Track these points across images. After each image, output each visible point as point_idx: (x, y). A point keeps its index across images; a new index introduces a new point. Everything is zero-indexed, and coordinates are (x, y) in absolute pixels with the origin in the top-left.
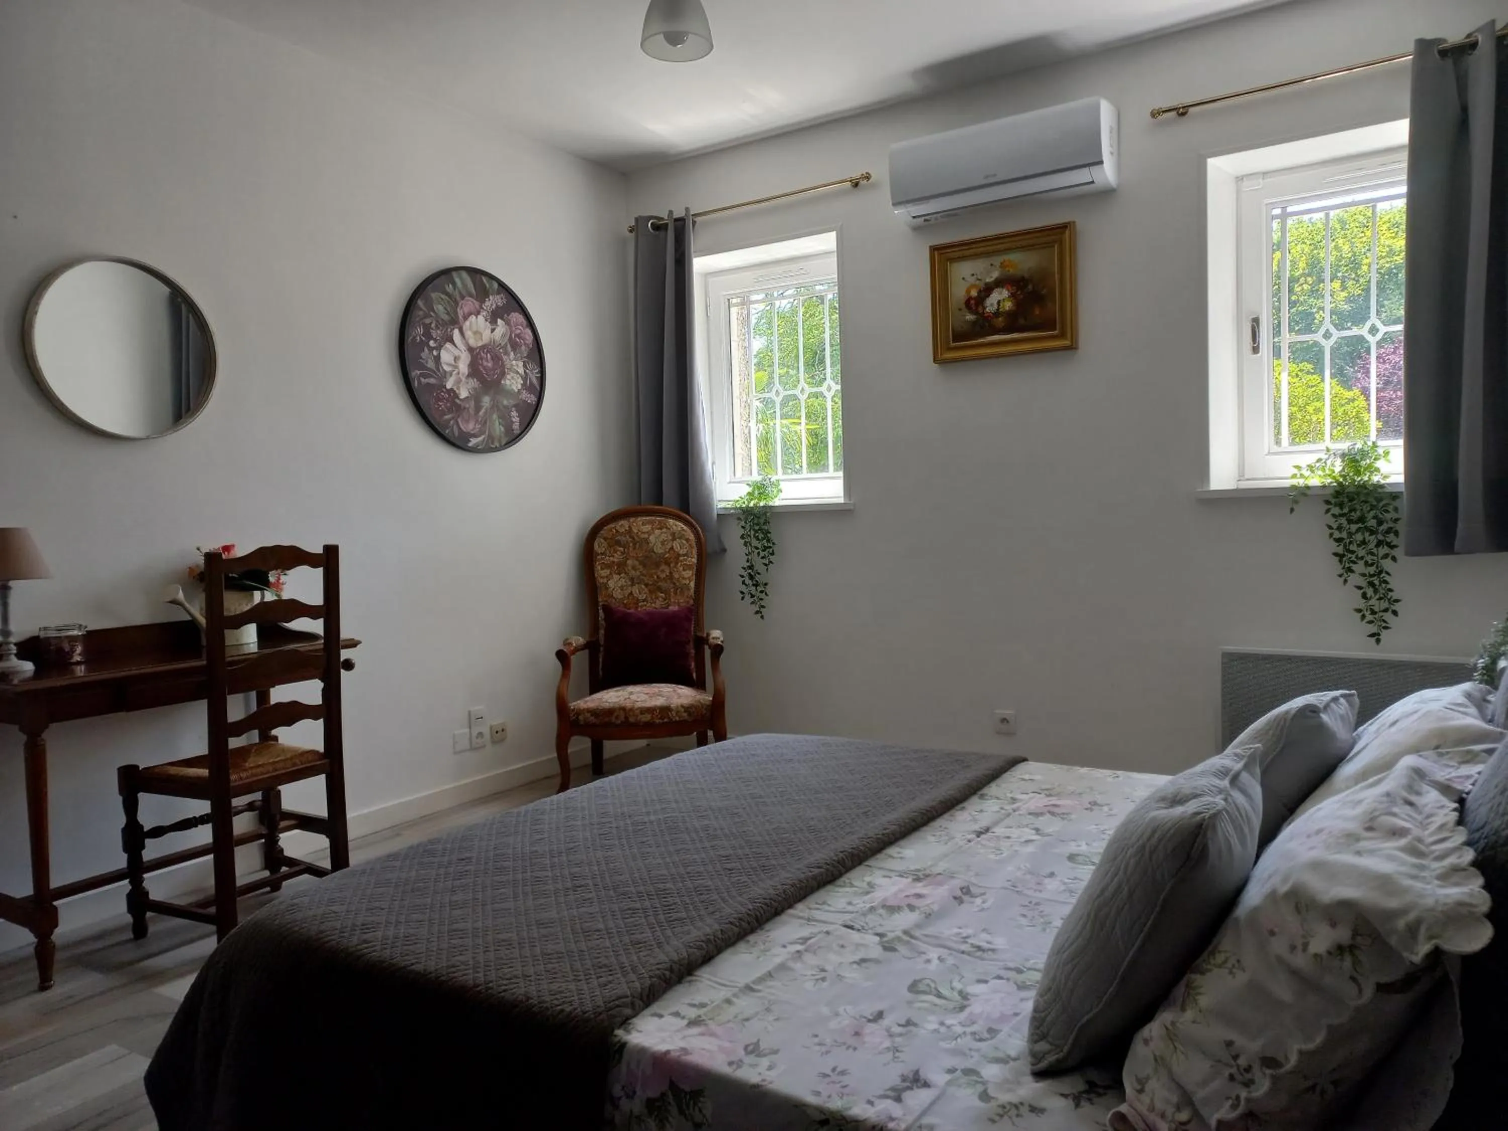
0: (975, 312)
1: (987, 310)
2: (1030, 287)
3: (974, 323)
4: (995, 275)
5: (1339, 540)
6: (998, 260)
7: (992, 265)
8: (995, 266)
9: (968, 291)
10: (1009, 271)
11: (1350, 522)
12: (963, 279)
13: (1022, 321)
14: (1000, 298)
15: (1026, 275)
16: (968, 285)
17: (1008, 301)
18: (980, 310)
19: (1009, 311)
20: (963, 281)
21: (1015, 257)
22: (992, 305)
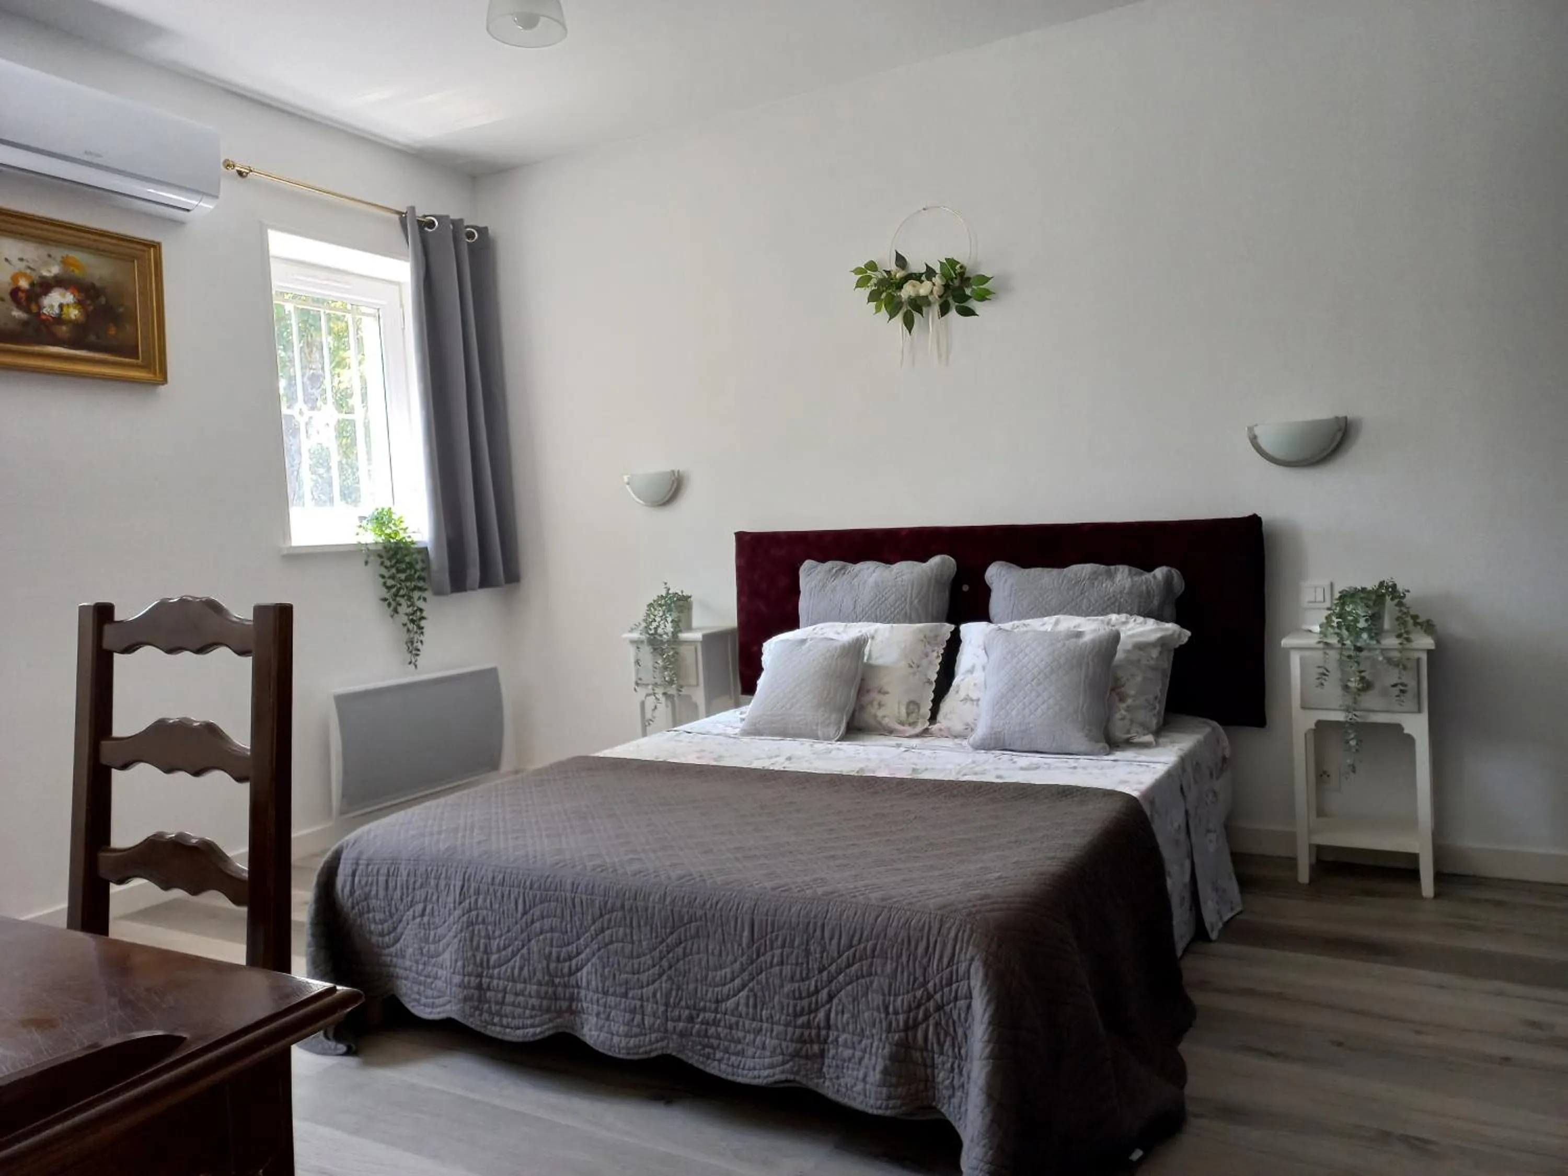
0: (27, 310)
1: (44, 311)
2: (103, 300)
3: (25, 323)
4: (54, 270)
5: (389, 588)
6: (59, 253)
7: (49, 256)
8: (54, 259)
9: (15, 278)
10: (73, 271)
11: (399, 571)
12: (6, 260)
13: (92, 338)
14: (64, 301)
15: (97, 284)
16: (16, 271)
17: (75, 308)
18: (34, 308)
19: (76, 320)
20: (6, 264)
21: (79, 256)
22: (52, 307)
